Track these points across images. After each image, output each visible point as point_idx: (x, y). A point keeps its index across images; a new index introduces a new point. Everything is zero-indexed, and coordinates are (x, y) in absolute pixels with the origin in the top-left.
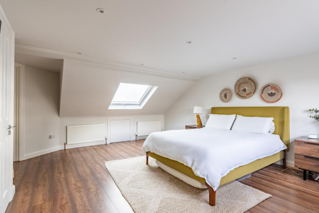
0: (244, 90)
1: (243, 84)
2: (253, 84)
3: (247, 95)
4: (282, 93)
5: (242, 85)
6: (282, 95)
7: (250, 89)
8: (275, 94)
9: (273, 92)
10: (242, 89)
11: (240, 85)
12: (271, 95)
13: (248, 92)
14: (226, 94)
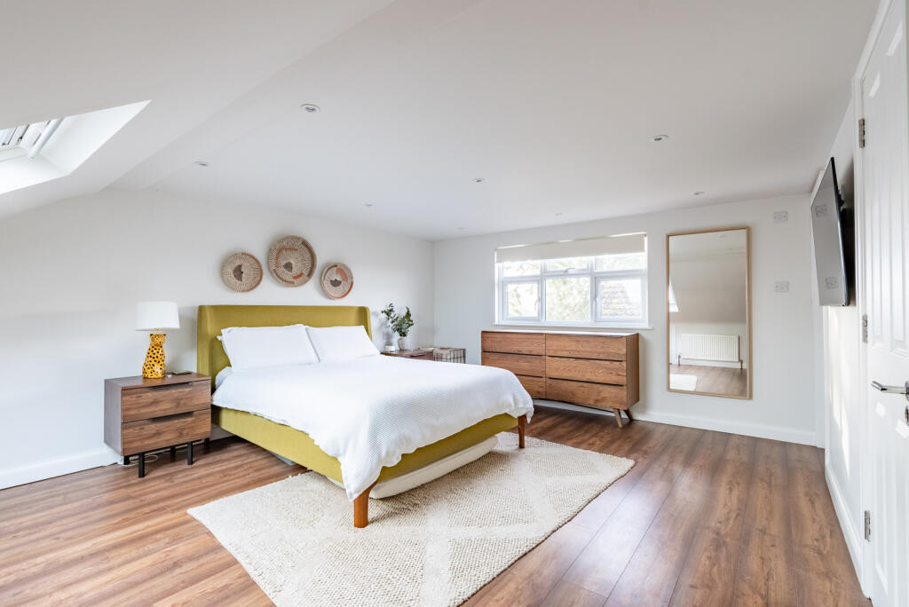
0: (288, 266)
1: (286, 249)
2: (308, 255)
3: (295, 278)
4: (352, 284)
5: (284, 252)
6: (351, 287)
7: (300, 265)
8: (340, 282)
9: (339, 278)
10: (284, 263)
11: (280, 251)
12: (335, 283)
13: (295, 271)
14: (240, 266)
